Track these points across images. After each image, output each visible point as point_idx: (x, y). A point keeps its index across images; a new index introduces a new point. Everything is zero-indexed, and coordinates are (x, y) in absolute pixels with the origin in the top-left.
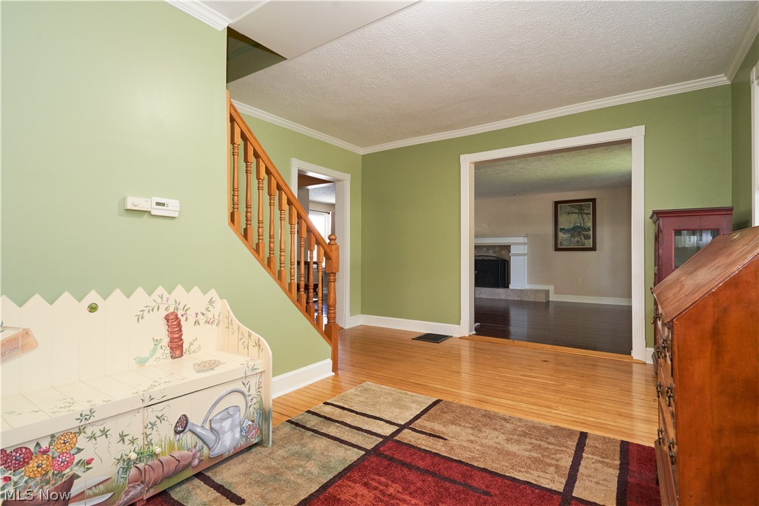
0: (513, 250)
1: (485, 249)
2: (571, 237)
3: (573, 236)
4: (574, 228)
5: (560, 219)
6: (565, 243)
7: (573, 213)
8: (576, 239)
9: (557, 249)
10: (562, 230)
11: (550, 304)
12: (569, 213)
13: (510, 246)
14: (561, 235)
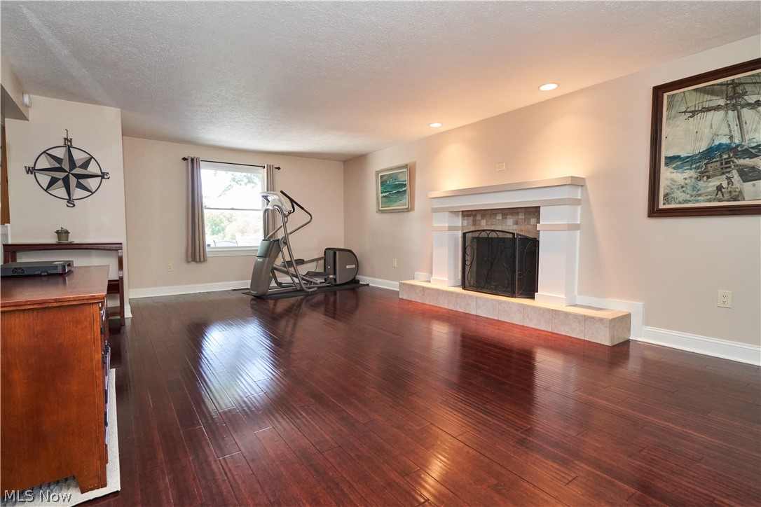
0: (548, 218)
1: (499, 217)
2: (698, 179)
3: (704, 175)
4: (709, 154)
5: (666, 130)
6: (680, 195)
7: (709, 109)
8: (714, 183)
9: (654, 211)
10: (671, 160)
11: (633, 352)
12: (694, 113)
13: (539, 208)
14: (668, 175)
